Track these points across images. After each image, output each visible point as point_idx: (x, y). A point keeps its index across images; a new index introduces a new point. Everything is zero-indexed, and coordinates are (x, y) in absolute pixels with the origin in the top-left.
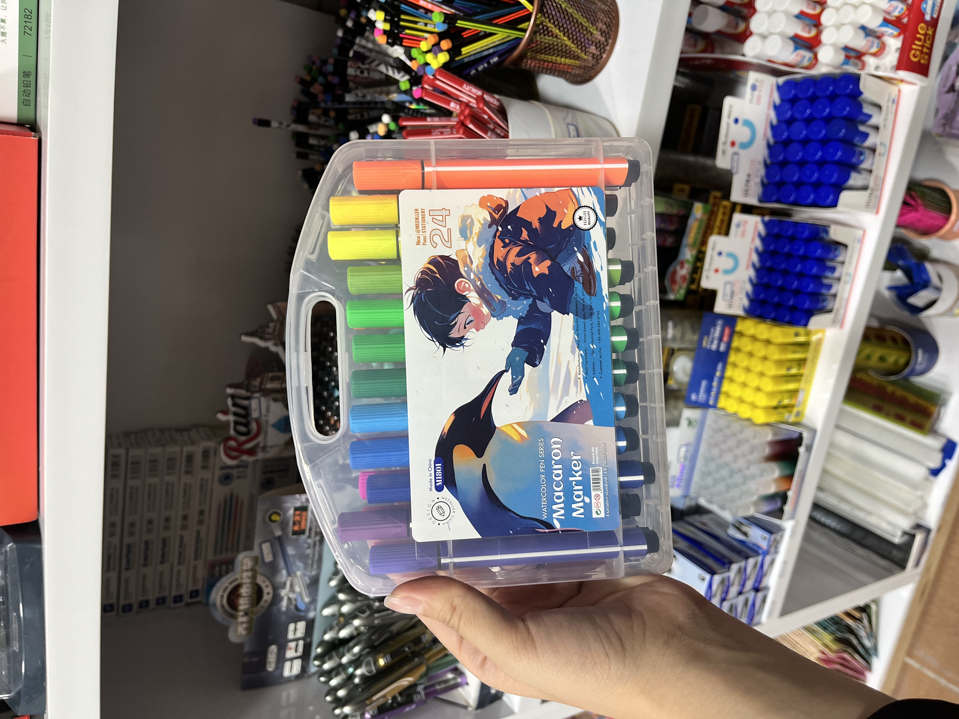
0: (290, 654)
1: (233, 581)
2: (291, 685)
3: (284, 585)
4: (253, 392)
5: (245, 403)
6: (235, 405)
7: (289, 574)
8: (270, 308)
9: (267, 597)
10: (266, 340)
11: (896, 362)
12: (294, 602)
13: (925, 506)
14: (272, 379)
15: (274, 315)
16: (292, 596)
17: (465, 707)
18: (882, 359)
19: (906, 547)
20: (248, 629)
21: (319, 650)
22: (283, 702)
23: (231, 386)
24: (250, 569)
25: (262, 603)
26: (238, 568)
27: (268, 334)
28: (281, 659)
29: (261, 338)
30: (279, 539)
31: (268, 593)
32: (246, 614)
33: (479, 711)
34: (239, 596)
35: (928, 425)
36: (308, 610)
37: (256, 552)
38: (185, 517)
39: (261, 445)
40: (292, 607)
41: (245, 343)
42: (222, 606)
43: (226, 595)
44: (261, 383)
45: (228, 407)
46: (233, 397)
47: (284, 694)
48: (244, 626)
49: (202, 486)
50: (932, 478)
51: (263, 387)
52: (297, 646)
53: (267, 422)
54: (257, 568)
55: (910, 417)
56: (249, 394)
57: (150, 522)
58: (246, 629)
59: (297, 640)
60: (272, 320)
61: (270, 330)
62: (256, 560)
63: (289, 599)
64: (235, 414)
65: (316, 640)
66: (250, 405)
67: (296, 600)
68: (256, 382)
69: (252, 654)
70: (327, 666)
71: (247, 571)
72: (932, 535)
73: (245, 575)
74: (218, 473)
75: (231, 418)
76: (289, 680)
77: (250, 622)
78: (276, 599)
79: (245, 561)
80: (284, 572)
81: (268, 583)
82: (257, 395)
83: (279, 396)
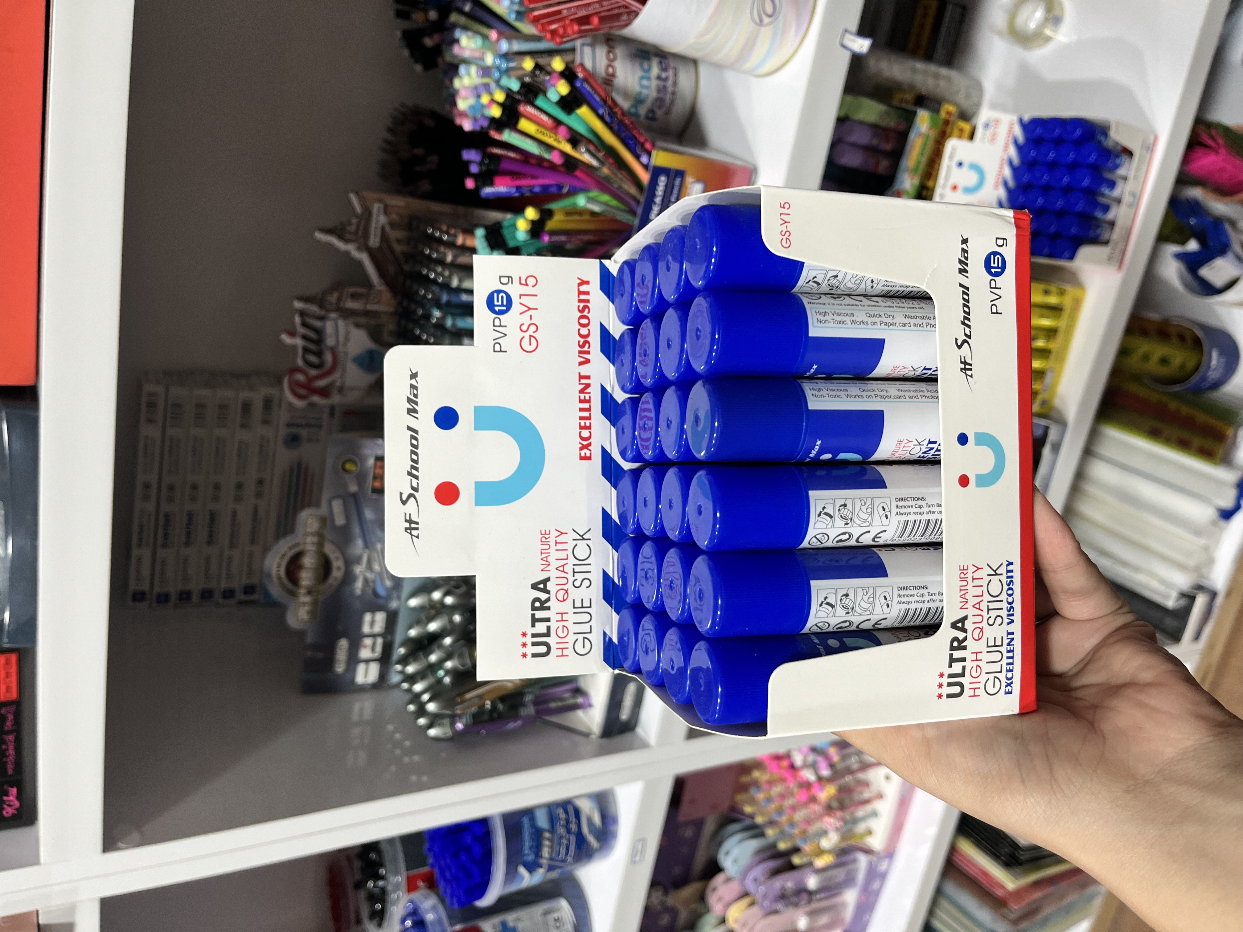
0: (365, 653)
1: (294, 546)
2: (366, 696)
3: (358, 560)
4: (328, 311)
5: (317, 324)
6: (304, 325)
7: (366, 547)
8: (353, 198)
9: (337, 574)
10: (347, 241)
11: (1182, 366)
12: (371, 584)
13: (1211, 561)
14: (354, 296)
15: (358, 209)
16: (369, 575)
17: (587, 735)
18: (1164, 361)
19: (1183, 614)
20: (312, 613)
21: (402, 651)
22: (355, 716)
23: (300, 299)
24: (316, 533)
25: (331, 581)
26: (300, 529)
27: (350, 233)
28: (353, 660)
29: (341, 237)
30: (354, 496)
31: (339, 568)
32: (309, 592)
33: (604, 740)
34: (300, 567)
35: (1220, 452)
36: (389, 598)
37: (323, 510)
38: (239, 486)
39: (338, 384)
40: (369, 591)
41: (319, 242)
42: (279, 578)
43: (284, 563)
44: (339, 299)
45: (294, 327)
46: (302, 314)
47: (357, 706)
48: (307, 608)
49: (261, 447)
50: (1222, 523)
51: (341, 305)
52: (374, 644)
53: (346, 353)
54: (324, 532)
55: (1197, 442)
56: (322, 313)
57: (194, 487)
58: (309, 612)
59: (374, 636)
60: (356, 215)
61: (353, 228)
62: (323, 521)
63: (366, 581)
64: (305, 337)
65: (399, 637)
66: (324, 327)
67: (374, 582)
68: (333, 298)
69: (315, 647)
70: (410, 669)
71: (312, 534)
72: (1219, 600)
73: (309, 539)
74: (283, 432)
75: (299, 342)
76: (362, 689)
77: (314, 603)
78: (348, 578)
79: (310, 521)
80: (360, 543)
81: (338, 554)
82: (333, 315)
83: (362, 320)
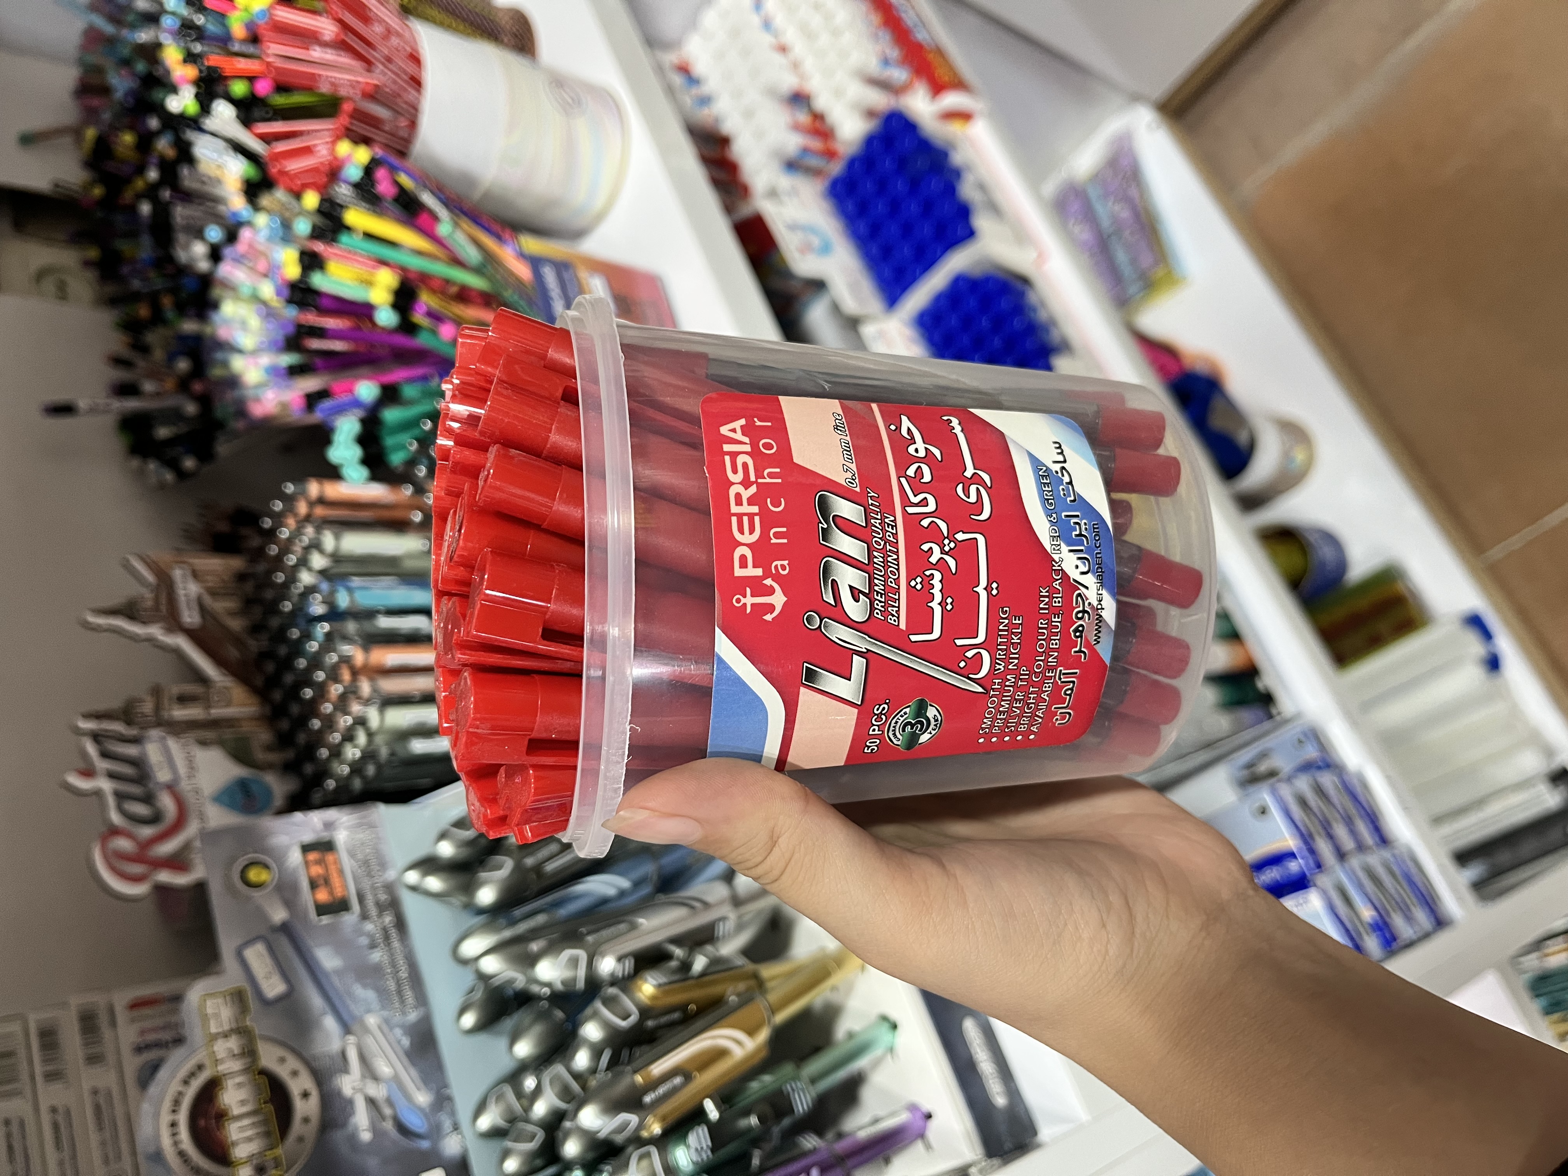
3: (342, 1063)
4: (144, 728)
7: (347, 1030)
8: (137, 564)
12: (387, 1111)
14: (184, 700)
15: (149, 577)
16: (378, 1091)
23: (87, 715)
24: (232, 1031)
26: (196, 1034)
27: (147, 610)
29: (135, 618)
30: (285, 928)
37: (232, 976)
40: (389, 1127)
41: (98, 626)
50: (1499, 677)
51: (165, 716)
53: (197, 791)
60: (148, 586)
61: (148, 605)
63: (371, 1102)
67: (389, 1102)
68: (147, 708)
78: (334, 1111)
80: (330, 1023)
83: (209, 735)
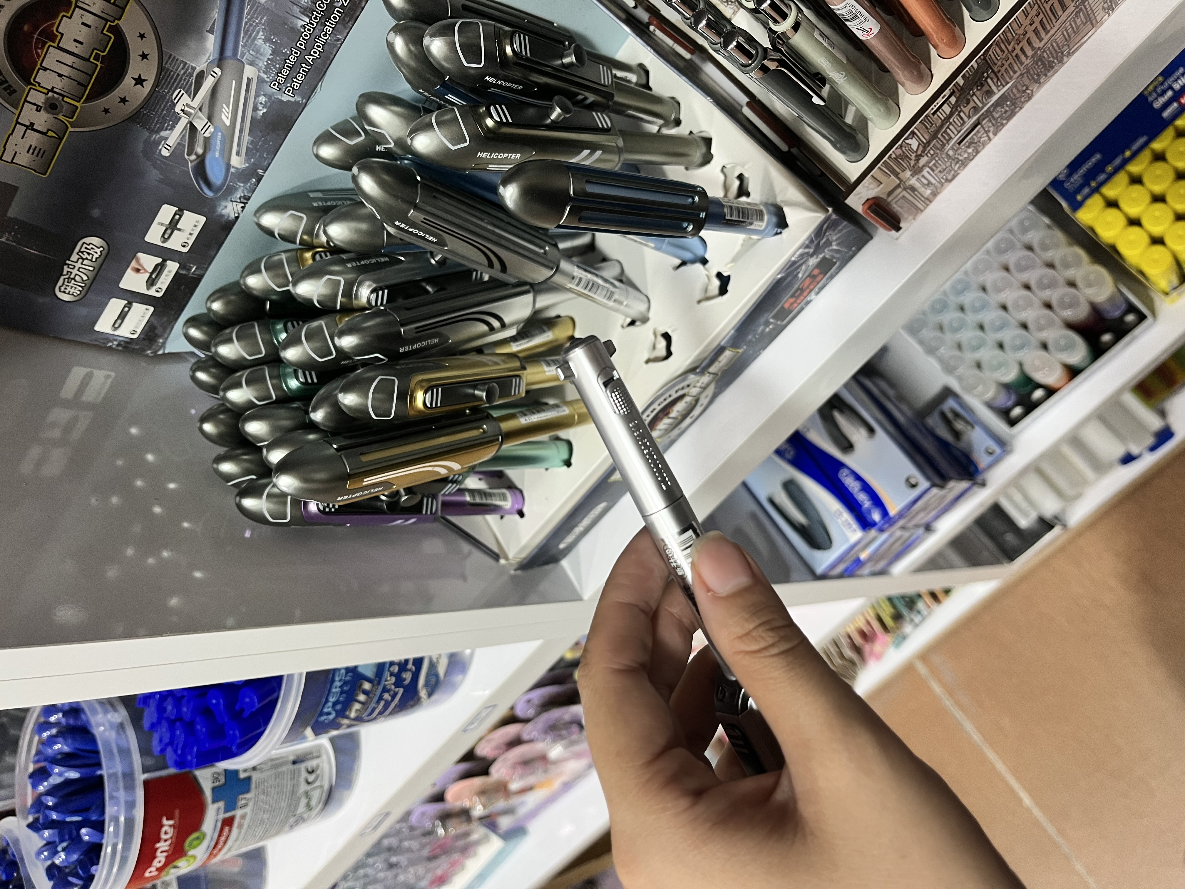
0: (132, 281)
2: (105, 359)
3: (192, 82)
7: (221, 60)
16: (202, 126)
17: (493, 554)
21: (215, 306)
22: (68, 390)
25: (111, 99)
28: (103, 284)
36: (226, 191)
50: (1119, 466)
52: (159, 269)
59: (166, 254)
65: (217, 275)
69: (28, 231)
70: (226, 351)
76: (104, 344)
78: (154, 111)
80: (211, 42)
